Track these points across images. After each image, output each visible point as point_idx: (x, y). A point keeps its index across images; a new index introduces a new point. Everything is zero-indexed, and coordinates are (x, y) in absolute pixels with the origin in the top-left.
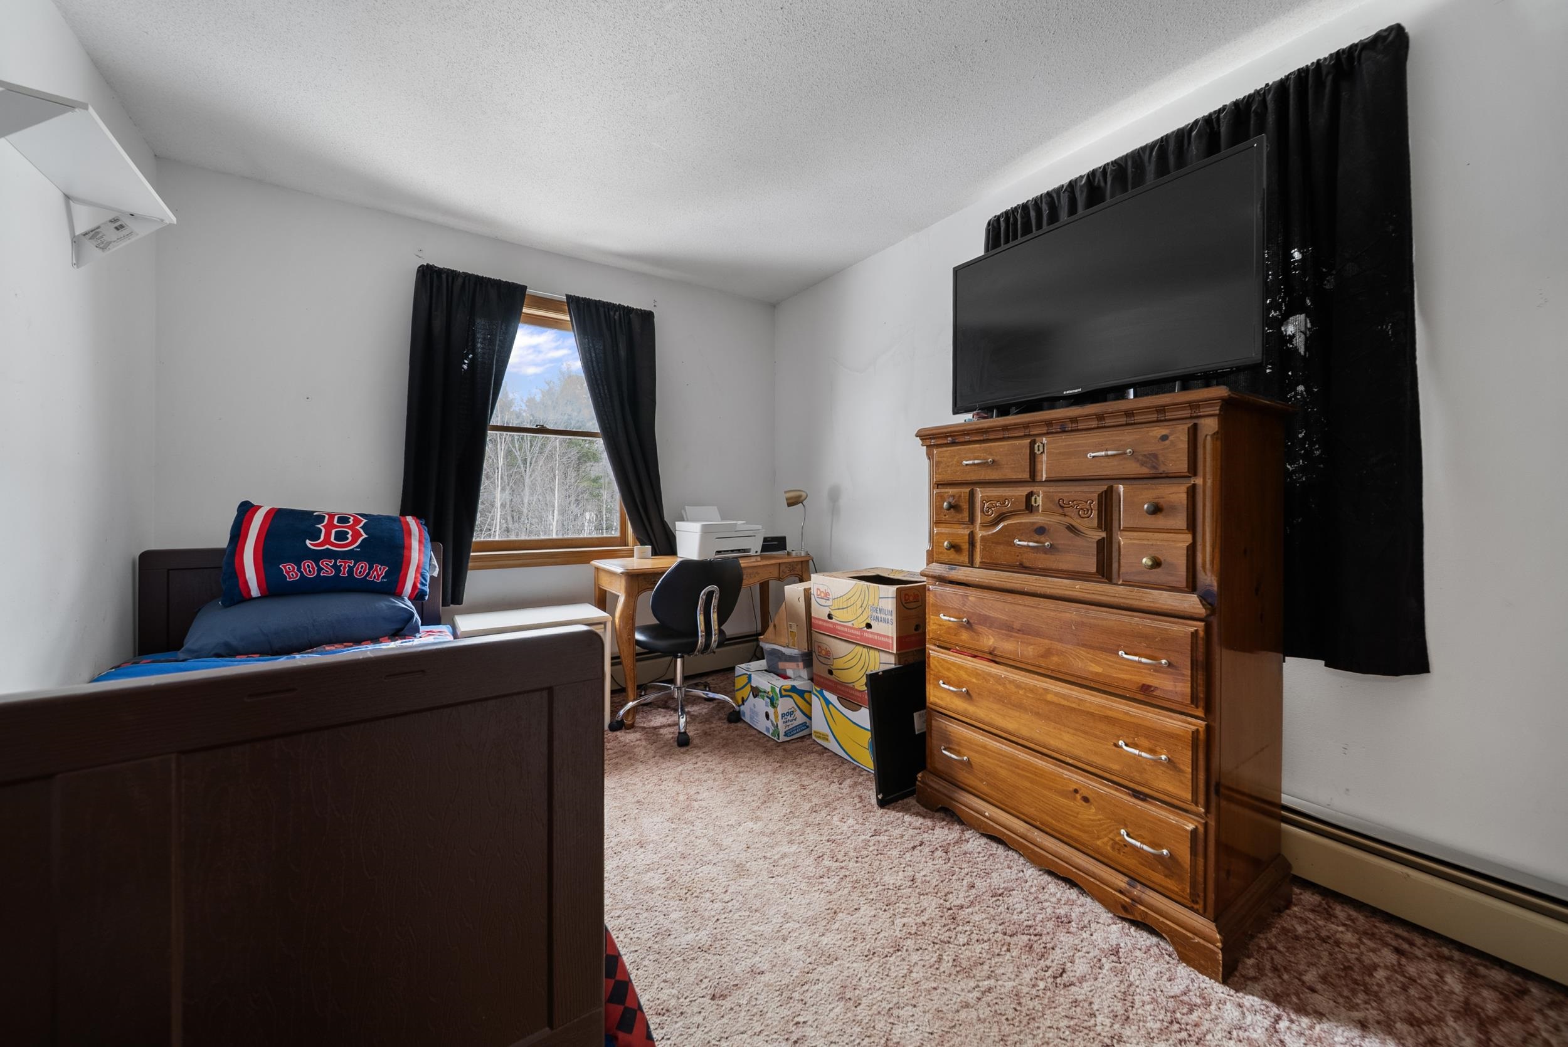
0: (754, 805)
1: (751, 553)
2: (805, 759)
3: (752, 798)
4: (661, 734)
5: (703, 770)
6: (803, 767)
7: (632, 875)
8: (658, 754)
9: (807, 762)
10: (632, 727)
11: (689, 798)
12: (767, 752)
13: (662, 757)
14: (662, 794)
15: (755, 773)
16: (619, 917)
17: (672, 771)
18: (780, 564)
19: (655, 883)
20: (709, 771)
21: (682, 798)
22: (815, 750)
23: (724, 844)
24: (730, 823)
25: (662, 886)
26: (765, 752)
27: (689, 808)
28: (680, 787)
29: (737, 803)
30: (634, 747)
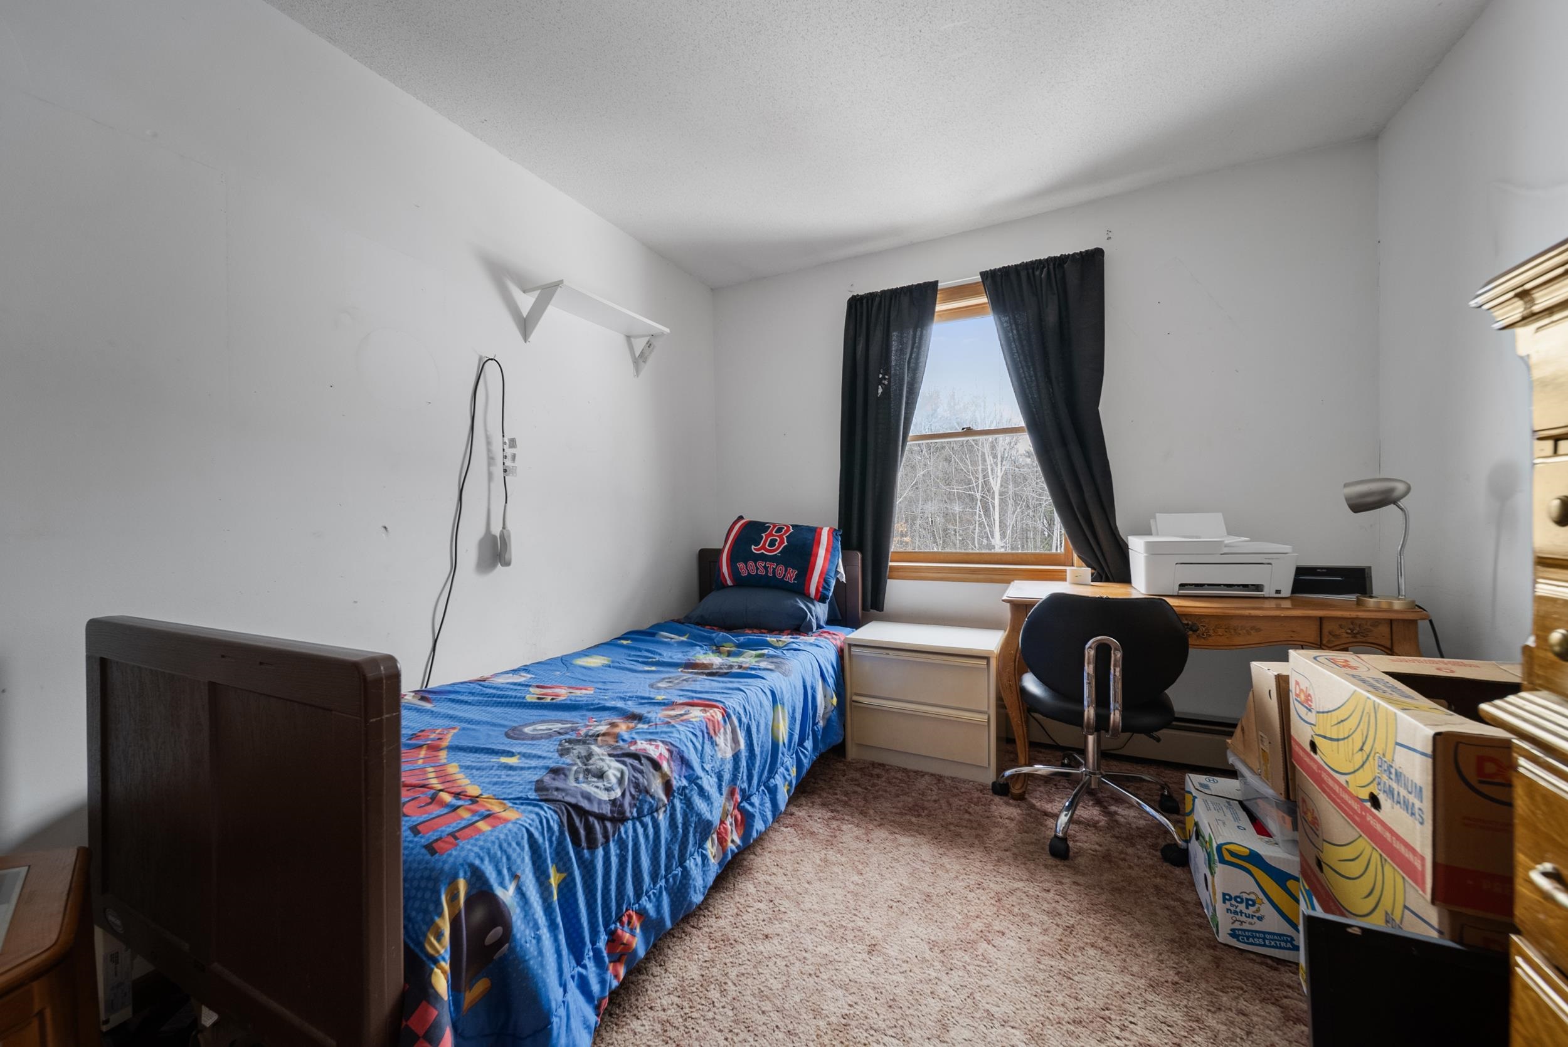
0: (1059, 1011)
1: (1265, 593)
2: (1242, 1005)
3: (1067, 1000)
4: (1046, 826)
5: (1046, 906)
6: (1222, 1016)
7: (825, 977)
8: (1015, 850)
9: (1241, 1013)
10: (1021, 798)
11: (984, 935)
12: (1182, 943)
13: (1015, 857)
14: (961, 904)
15: (1118, 963)
16: (763, 1012)
17: (1007, 882)
18: (1321, 619)
19: (830, 1008)
20: (1054, 914)
21: (977, 925)
22: (1286, 1001)
23: (952, 1033)
24: (993, 1010)
25: (833, 1019)
26: (1173, 941)
27: (968, 945)
28: (989, 911)
29: (1037, 989)
30: (996, 825)
